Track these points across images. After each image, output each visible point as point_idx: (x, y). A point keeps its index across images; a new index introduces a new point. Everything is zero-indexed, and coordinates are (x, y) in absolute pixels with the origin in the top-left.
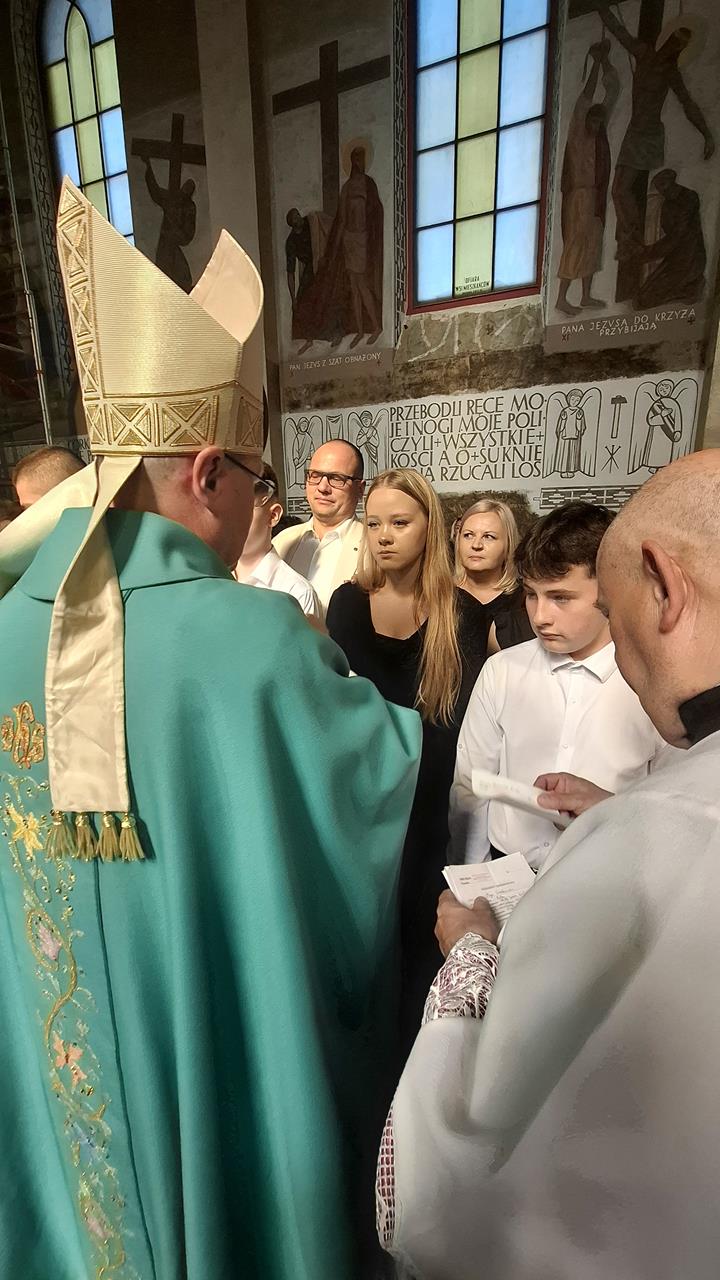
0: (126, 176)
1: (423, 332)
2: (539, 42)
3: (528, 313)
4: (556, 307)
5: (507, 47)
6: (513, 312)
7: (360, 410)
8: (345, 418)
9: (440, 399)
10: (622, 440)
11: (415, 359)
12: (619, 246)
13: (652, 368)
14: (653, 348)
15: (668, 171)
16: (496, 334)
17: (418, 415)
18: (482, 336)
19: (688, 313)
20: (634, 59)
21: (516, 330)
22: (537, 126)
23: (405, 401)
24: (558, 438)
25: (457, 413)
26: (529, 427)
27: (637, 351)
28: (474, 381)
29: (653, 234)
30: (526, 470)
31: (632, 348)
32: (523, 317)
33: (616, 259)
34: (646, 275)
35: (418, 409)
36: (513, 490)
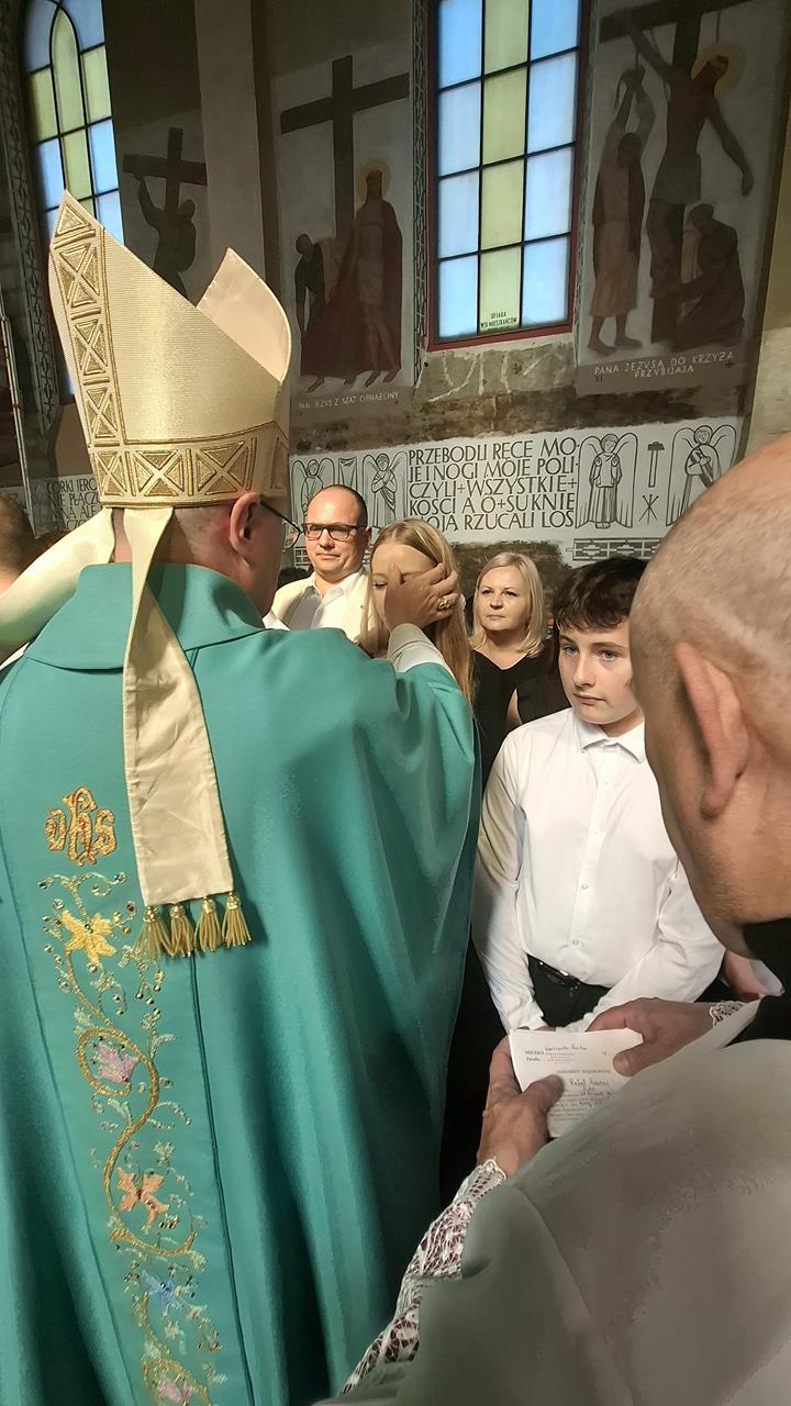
0: (117, 194)
1: (446, 370)
2: (569, 65)
3: (559, 352)
4: (589, 346)
5: (535, 69)
6: (542, 351)
7: (376, 452)
8: (360, 461)
9: (463, 442)
10: (660, 490)
11: (437, 398)
12: (654, 284)
13: (691, 413)
14: (691, 392)
15: (704, 206)
16: (525, 373)
17: (439, 459)
18: (508, 374)
19: (726, 355)
20: (668, 87)
21: (545, 369)
22: (567, 155)
23: (427, 443)
24: (592, 485)
25: (482, 457)
26: (560, 473)
27: (675, 395)
28: (501, 424)
29: (689, 270)
30: (558, 519)
31: (669, 391)
32: (553, 356)
33: (652, 296)
34: (684, 314)
35: (440, 452)
36: (544, 540)
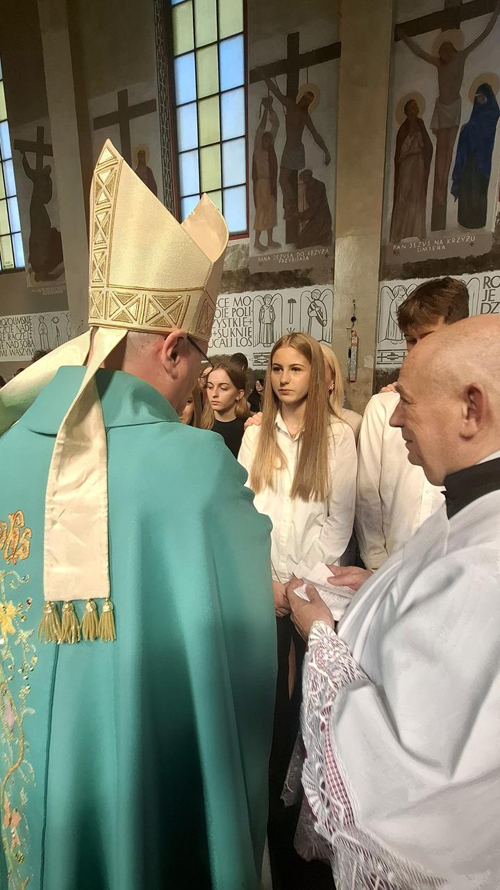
0: (12, 161)
3: (243, 249)
4: (255, 246)
5: (224, 96)
6: (234, 248)
10: (295, 326)
12: (285, 211)
13: (309, 283)
14: (308, 271)
15: (307, 171)
20: (285, 107)
21: (235, 259)
24: (260, 323)
26: (244, 316)
27: (300, 273)
30: (244, 342)
31: (296, 271)
32: (239, 252)
33: (284, 219)
34: (301, 229)
